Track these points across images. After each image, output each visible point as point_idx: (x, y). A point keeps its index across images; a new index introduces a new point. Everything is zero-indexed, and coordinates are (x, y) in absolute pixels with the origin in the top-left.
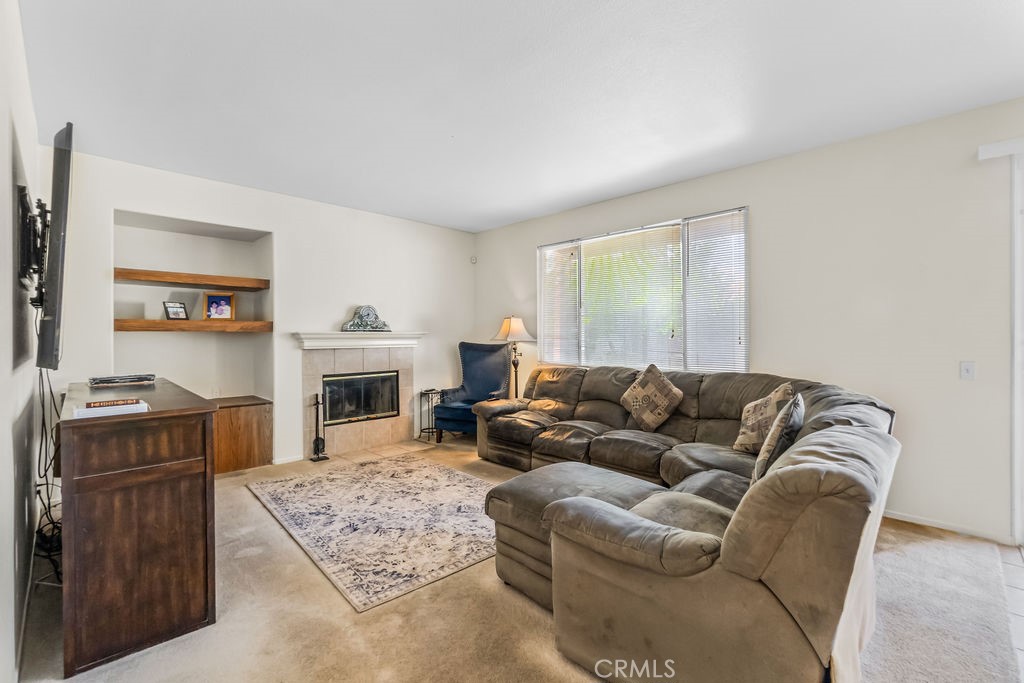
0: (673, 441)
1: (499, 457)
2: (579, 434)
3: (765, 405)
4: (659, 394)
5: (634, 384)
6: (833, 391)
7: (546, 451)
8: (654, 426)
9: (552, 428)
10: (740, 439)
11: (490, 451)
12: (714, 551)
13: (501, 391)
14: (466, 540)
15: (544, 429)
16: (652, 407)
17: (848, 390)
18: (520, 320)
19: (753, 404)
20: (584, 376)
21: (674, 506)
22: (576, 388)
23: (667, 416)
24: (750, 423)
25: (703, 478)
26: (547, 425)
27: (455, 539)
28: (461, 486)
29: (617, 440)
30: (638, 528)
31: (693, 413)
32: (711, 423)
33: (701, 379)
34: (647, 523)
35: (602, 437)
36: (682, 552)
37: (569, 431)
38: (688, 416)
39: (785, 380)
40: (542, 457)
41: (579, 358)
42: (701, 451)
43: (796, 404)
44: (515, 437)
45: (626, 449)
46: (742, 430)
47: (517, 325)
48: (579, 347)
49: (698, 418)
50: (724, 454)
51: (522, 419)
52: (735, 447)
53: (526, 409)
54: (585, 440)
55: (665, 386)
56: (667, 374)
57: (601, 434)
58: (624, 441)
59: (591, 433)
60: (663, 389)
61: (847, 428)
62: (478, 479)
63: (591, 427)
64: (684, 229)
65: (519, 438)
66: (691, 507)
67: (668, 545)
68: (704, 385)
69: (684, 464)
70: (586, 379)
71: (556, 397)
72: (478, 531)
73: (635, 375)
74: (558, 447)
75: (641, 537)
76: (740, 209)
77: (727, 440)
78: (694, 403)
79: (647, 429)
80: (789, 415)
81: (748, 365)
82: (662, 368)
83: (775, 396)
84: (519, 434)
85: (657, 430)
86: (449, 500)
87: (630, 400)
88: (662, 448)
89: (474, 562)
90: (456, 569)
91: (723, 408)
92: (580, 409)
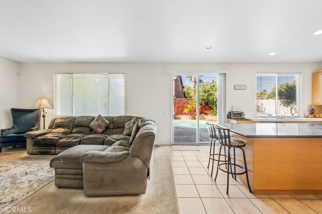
0: (107, 136)
1: (39, 152)
2: (76, 138)
3: (130, 123)
4: (102, 123)
5: (94, 121)
6: (144, 119)
7: (63, 146)
8: (101, 132)
9: (65, 137)
10: (125, 132)
11: (34, 150)
12: (128, 153)
13: (36, 127)
14: (35, 181)
15: (61, 138)
16: (100, 127)
17: (146, 118)
18: (46, 100)
19: (127, 123)
20: (75, 119)
21: (115, 149)
22: (72, 123)
23: (104, 129)
24: (127, 128)
25: (118, 142)
26: (62, 137)
27: (30, 183)
28: (23, 166)
29: (90, 138)
30: (109, 154)
31: (112, 127)
32: (117, 129)
33: (114, 118)
34: (111, 153)
35: (85, 138)
36: (120, 156)
37: (72, 137)
38: (111, 128)
39: (134, 117)
40: (61, 148)
41: (72, 113)
42: (115, 136)
43: (139, 121)
44: (48, 143)
45: (94, 140)
46: (125, 130)
47: (45, 102)
48: (72, 109)
49: (113, 129)
50: (121, 136)
51: (49, 136)
52: (124, 134)
53: (51, 133)
54: (79, 140)
55: (104, 120)
56: (104, 117)
57: (84, 137)
58: (92, 138)
59: (80, 137)
60: (103, 121)
61: (149, 125)
62: (31, 162)
63: (80, 135)
64: (108, 76)
65: (50, 143)
66: (118, 148)
67: (117, 156)
68: (115, 119)
69: (112, 140)
70: (76, 120)
71: (64, 127)
72: (40, 178)
73: (93, 118)
74: (68, 144)
75: (110, 156)
76: (123, 73)
77: (121, 133)
78: (112, 125)
79: (99, 133)
80: (138, 124)
81: (125, 114)
82: (103, 115)
83: (132, 121)
84: (50, 142)
85: (102, 133)
86: (19, 172)
87: (93, 125)
88: (105, 138)
89: (42, 187)
90: (35, 191)
91: (120, 125)
92: (74, 130)
